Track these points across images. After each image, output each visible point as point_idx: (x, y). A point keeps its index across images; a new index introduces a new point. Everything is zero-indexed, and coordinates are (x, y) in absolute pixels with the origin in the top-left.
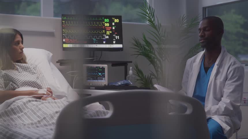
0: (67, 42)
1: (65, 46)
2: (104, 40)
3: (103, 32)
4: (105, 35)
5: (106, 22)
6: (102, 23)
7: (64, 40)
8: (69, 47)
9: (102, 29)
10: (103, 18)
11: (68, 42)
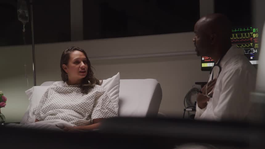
0: (206, 61)
1: (204, 65)
2: (251, 56)
3: (250, 44)
4: (253, 49)
5: (254, 33)
6: (250, 34)
7: (203, 59)
8: (208, 66)
9: (250, 42)
10: (251, 28)
11: (208, 60)
